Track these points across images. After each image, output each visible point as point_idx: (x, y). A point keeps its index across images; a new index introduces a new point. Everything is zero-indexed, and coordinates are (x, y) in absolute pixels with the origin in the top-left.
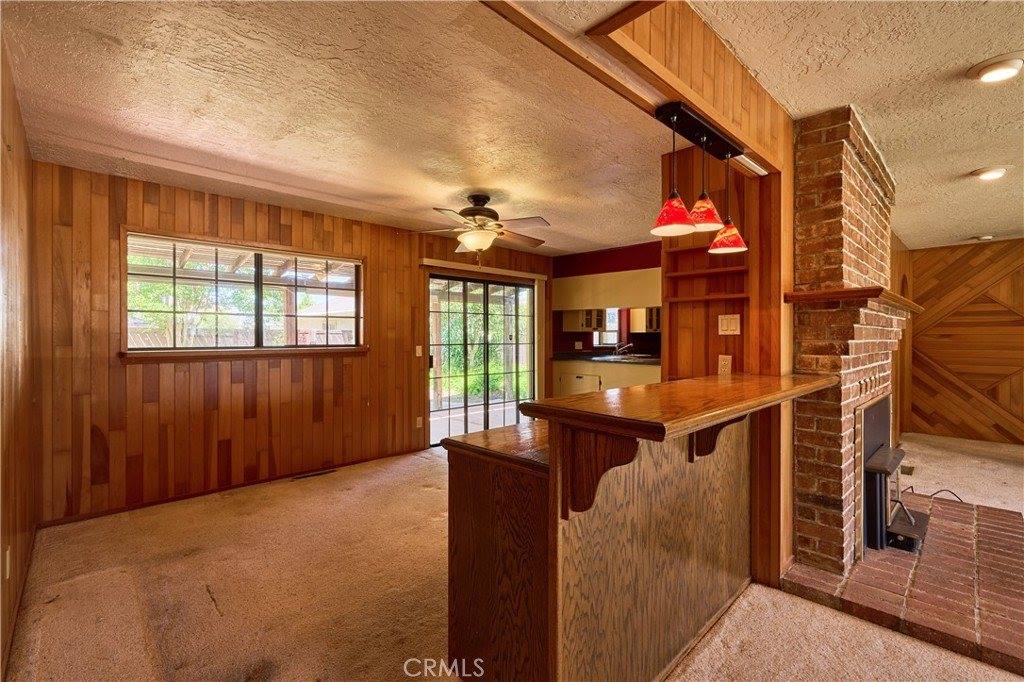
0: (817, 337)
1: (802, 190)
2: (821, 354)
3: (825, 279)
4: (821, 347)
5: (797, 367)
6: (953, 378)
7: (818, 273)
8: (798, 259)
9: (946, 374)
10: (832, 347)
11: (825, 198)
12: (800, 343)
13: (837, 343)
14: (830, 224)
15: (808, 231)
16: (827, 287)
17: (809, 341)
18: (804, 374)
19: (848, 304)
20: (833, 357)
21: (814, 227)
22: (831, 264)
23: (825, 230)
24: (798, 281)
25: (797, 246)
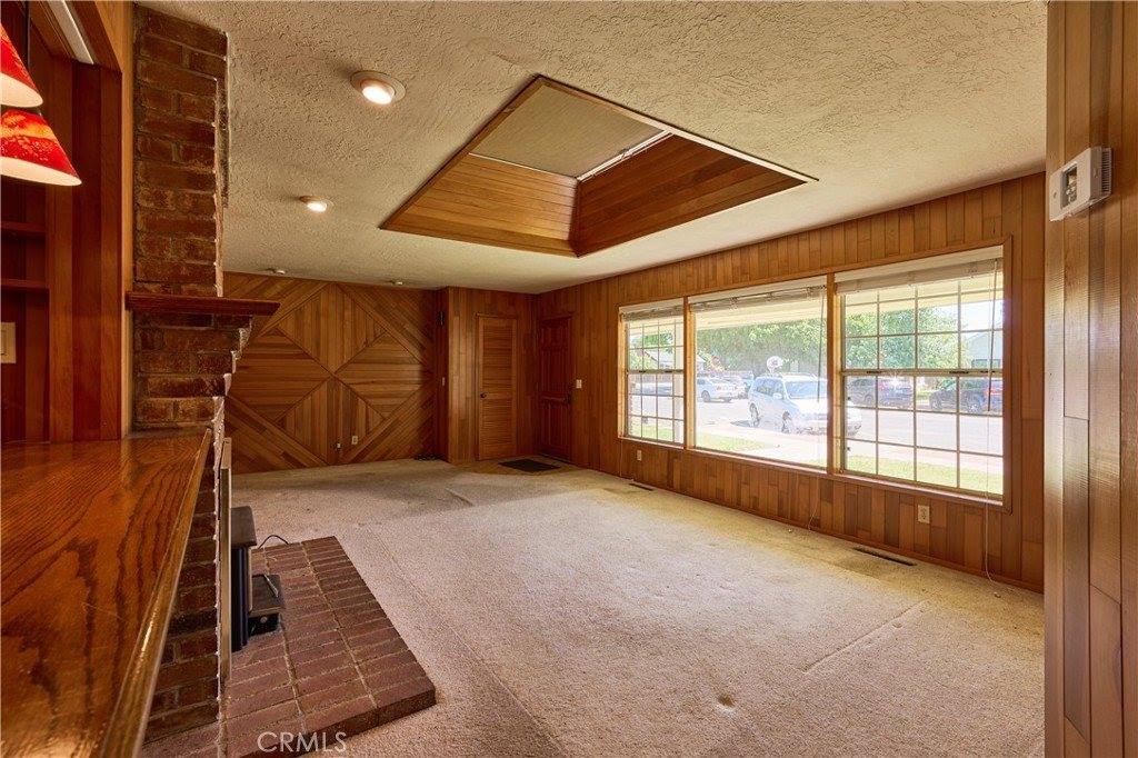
0: (177, 368)
1: (148, 125)
2: (181, 396)
3: (187, 280)
4: (182, 385)
5: (140, 418)
6: (251, 413)
7: (178, 267)
8: (141, 238)
9: (244, 409)
10: (200, 384)
11: (188, 155)
12: (145, 380)
13: (207, 379)
14: (195, 196)
15: (160, 198)
16: (191, 292)
17: (160, 375)
18: (153, 429)
19: (225, 321)
20: (202, 400)
21: (170, 193)
22: (197, 258)
23: (188, 204)
24: (142, 275)
25: (139, 217)
